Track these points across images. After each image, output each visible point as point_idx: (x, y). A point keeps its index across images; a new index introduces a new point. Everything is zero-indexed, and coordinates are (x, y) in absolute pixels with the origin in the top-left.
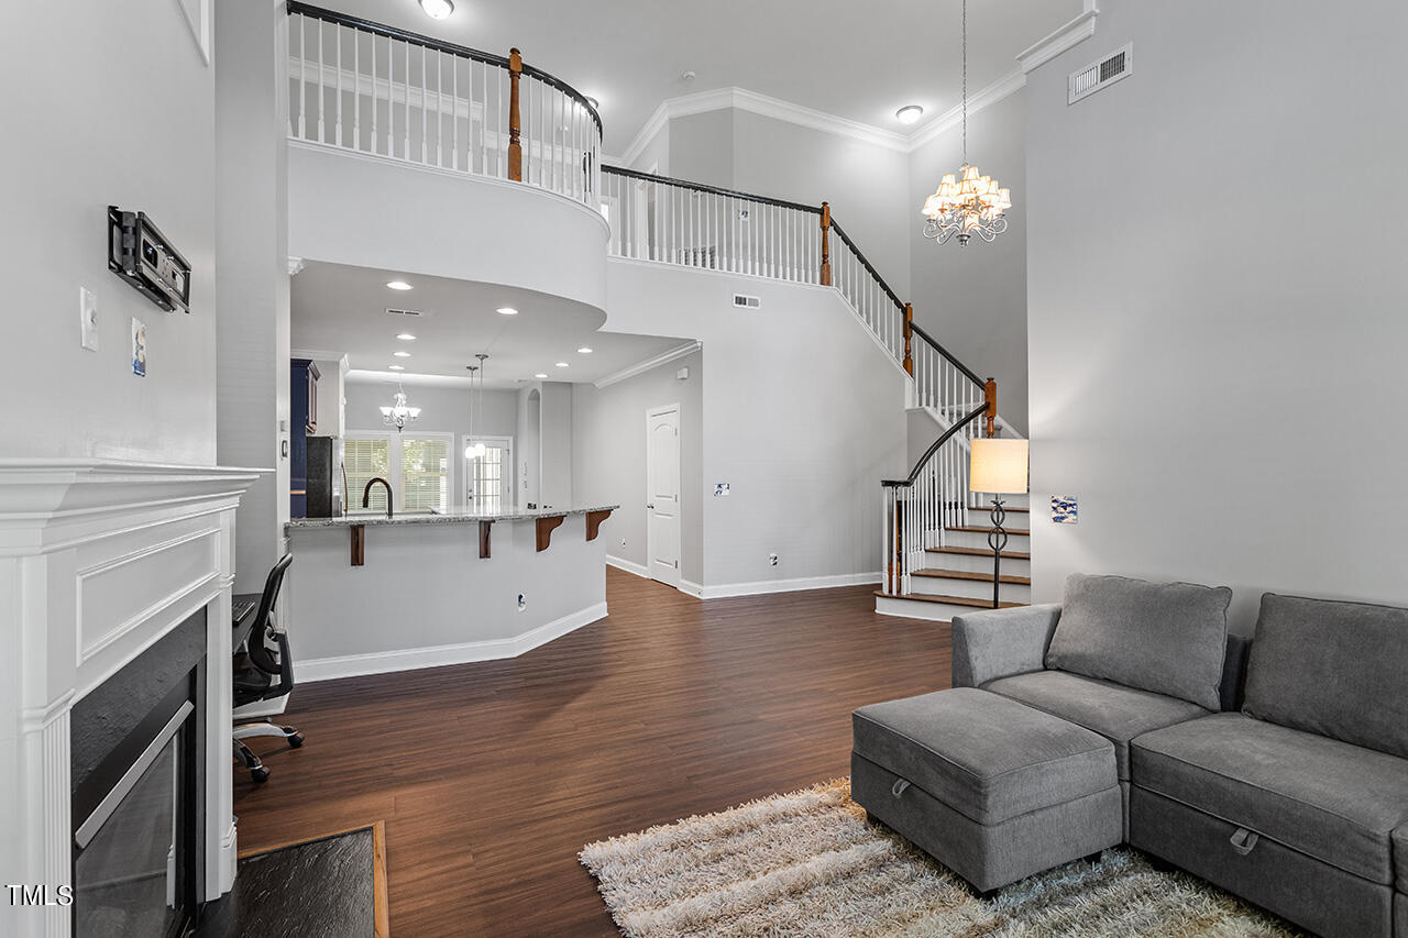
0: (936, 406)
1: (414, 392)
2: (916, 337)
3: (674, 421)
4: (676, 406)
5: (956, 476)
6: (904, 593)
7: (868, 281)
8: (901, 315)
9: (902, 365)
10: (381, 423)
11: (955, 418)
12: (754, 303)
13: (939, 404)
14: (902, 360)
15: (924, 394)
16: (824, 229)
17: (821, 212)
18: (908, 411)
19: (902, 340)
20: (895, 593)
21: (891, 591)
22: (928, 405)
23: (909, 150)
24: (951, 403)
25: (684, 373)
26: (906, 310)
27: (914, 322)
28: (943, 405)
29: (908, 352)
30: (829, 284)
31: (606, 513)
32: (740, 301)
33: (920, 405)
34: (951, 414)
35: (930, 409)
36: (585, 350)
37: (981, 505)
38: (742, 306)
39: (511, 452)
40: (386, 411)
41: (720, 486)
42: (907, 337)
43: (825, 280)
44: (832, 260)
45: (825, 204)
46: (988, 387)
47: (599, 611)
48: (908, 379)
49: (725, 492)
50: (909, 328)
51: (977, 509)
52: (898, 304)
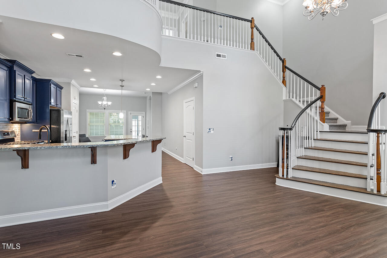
0: (296, 98)
1: (110, 97)
2: (287, 71)
3: (192, 104)
4: (193, 98)
5: (306, 126)
6: (289, 177)
7: (269, 50)
8: (282, 63)
9: (282, 82)
10: (98, 107)
11: (305, 103)
12: (224, 56)
13: (298, 97)
14: (282, 80)
15: (291, 94)
16: (252, 28)
17: (251, 21)
18: (284, 100)
19: (282, 73)
20: (285, 177)
21: (283, 176)
22: (293, 97)
23: (282, 4)
24: (303, 97)
25: (196, 85)
26: (283, 61)
27: (287, 65)
28: (300, 98)
29: (284, 77)
30: (254, 50)
31: (159, 141)
32: (219, 56)
33: (289, 97)
34: (304, 102)
35: (294, 99)
36: (159, 77)
37: (319, 138)
38: (219, 58)
39: (144, 117)
40: (100, 103)
41: (210, 129)
42: (284, 71)
43: (252, 48)
44: (255, 40)
45: (252, 18)
46: (322, 89)
47: (159, 181)
48: (284, 88)
49: (212, 132)
50: (285, 68)
51: (317, 140)
52: (280, 59)
